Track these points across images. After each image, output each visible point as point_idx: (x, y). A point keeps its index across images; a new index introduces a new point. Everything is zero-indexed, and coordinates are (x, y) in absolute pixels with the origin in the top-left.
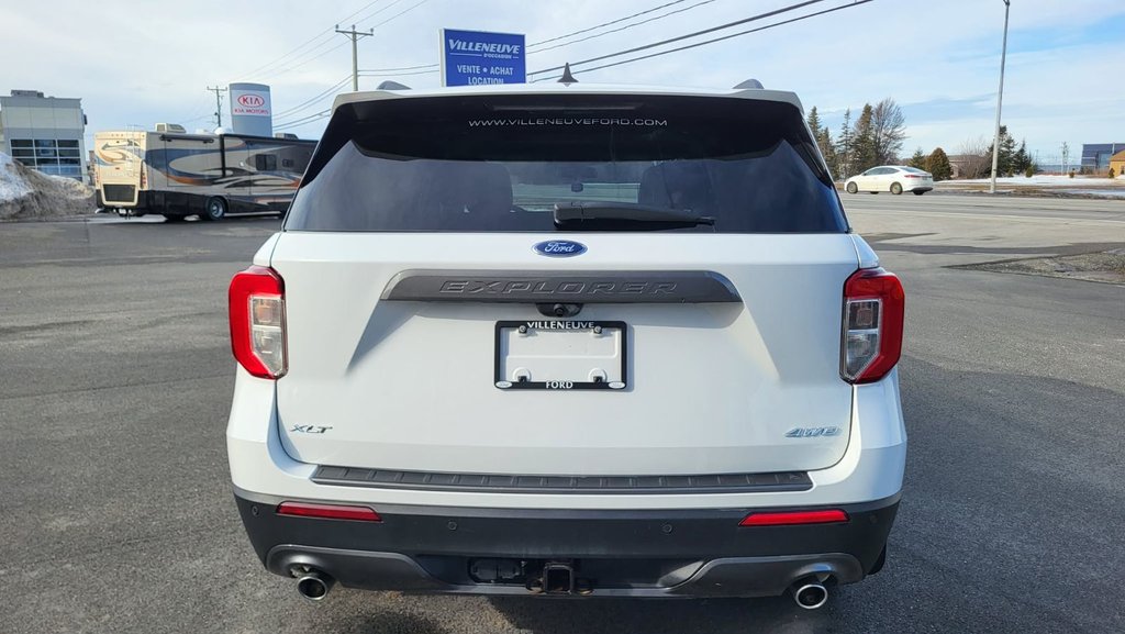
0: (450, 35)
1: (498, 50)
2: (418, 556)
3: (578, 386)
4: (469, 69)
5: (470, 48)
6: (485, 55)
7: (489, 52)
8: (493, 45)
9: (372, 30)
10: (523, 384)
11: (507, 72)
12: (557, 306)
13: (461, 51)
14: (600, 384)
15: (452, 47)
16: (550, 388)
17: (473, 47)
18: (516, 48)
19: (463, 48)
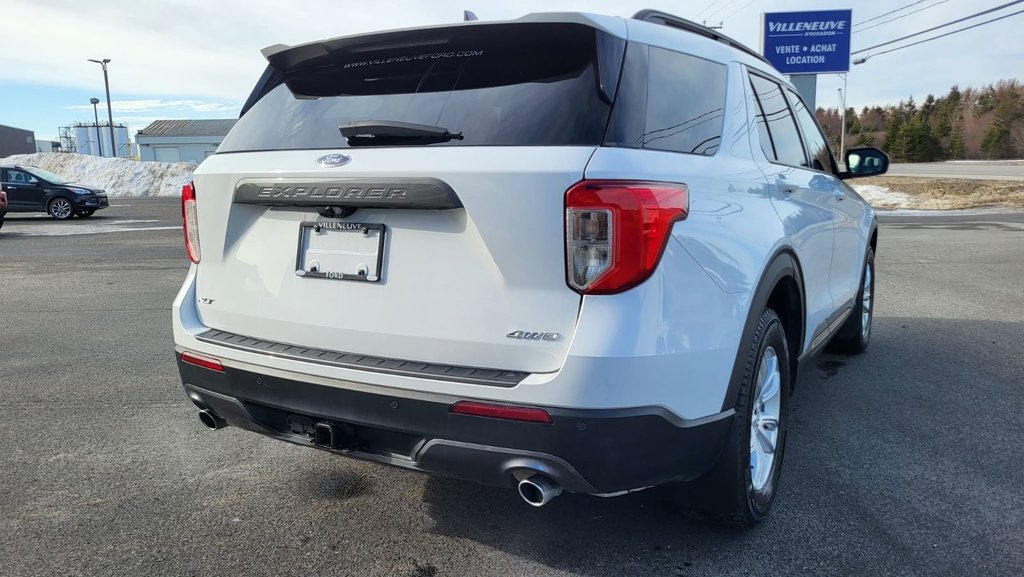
0: (771, 18)
1: (821, 28)
2: (246, 402)
3: (347, 278)
4: (788, 49)
5: (790, 29)
6: (806, 34)
7: (810, 31)
8: (815, 23)
9: (721, 23)
10: (314, 273)
11: (830, 49)
12: (327, 208)
13: (780, 32)
14: (362, 277)
15: (772, 28)
16: (329, 278)
17: (794, 27)
18: (841, 25)
19: (783, 29)
